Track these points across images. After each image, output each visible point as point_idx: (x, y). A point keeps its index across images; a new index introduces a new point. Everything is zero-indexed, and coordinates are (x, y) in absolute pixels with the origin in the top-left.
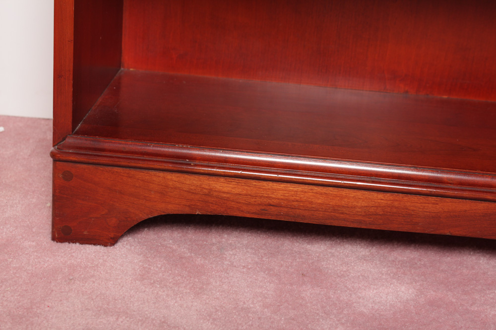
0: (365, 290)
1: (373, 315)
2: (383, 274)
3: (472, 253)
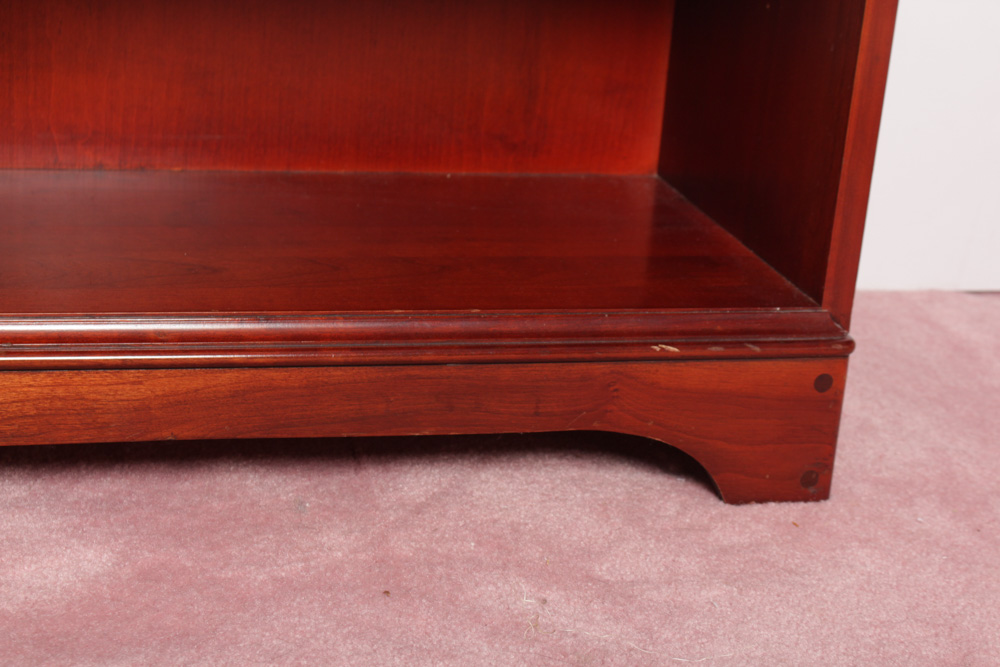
0: (13, 567)
1: (26, 614)
2: (51, 532)
3: (232, 468)
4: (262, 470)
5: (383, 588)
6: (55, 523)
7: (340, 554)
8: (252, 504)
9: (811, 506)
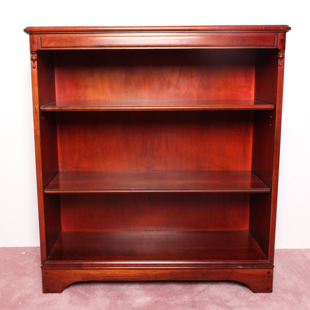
4: (176, 284)
5: (192, 306)
6: (143, 292)
7: (186, 300)
8: (174, 290)
9: (268, 294)
